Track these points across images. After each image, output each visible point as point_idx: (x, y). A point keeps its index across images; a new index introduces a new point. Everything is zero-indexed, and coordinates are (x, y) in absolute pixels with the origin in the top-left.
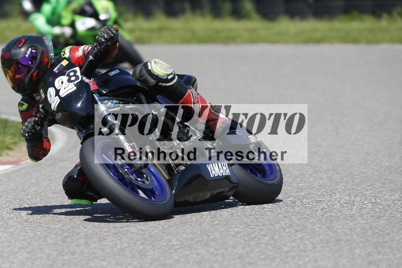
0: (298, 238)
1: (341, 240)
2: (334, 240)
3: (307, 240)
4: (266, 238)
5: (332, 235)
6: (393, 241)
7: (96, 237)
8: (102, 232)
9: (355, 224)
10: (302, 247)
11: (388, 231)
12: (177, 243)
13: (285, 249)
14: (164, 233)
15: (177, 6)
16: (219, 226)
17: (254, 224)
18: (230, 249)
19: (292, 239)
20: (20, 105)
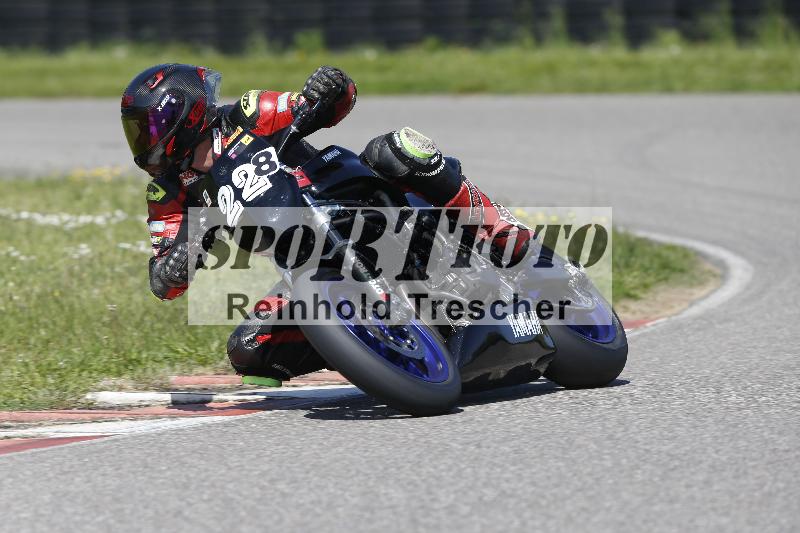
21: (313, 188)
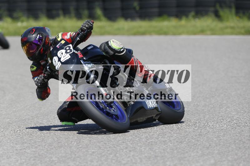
0: (131, 156)
1: (158, 156)
2: (153, 156)
3: (137, 156)
4: (111, 156)
5: (152, 153)
6: (190, 156)
7: (5, 156)
8: (9, 153)
9: (167, 147)
10: (134, 161)
11: (187, 150)
12: (56, 159)
13: (123, 162)
14: (48, 153)
15: (54, 12)
16: (82, 148)
17: (104, 147)
18: (89, 163)
19: (128, 156)
20: (32, 67)
21: (84, 58)
